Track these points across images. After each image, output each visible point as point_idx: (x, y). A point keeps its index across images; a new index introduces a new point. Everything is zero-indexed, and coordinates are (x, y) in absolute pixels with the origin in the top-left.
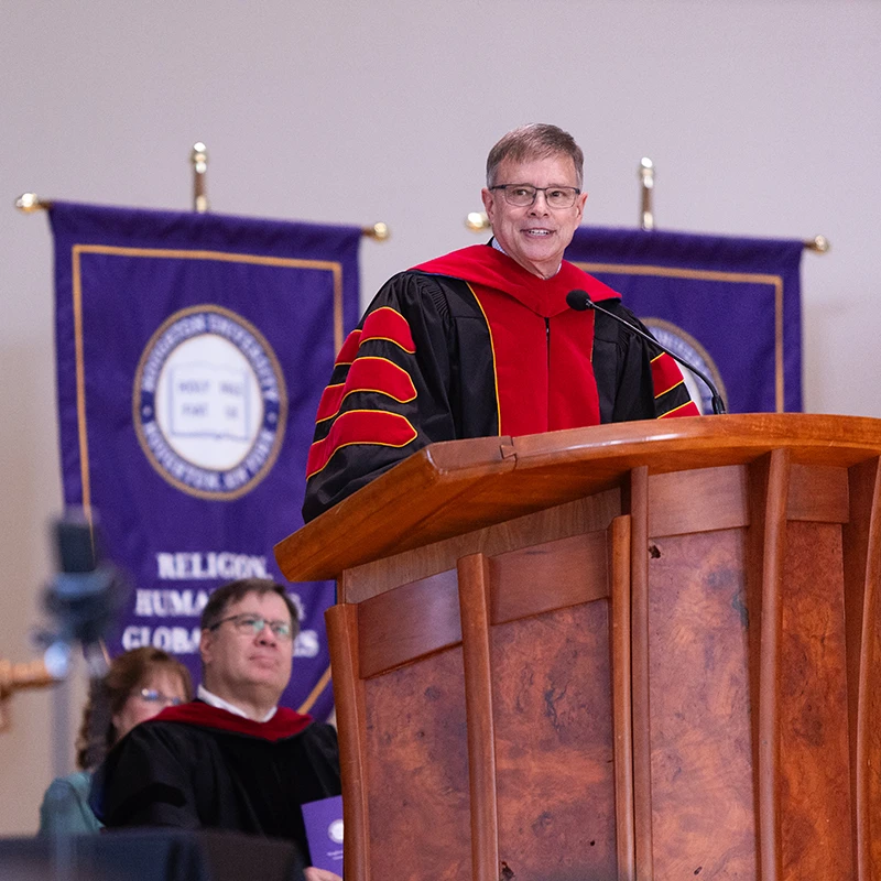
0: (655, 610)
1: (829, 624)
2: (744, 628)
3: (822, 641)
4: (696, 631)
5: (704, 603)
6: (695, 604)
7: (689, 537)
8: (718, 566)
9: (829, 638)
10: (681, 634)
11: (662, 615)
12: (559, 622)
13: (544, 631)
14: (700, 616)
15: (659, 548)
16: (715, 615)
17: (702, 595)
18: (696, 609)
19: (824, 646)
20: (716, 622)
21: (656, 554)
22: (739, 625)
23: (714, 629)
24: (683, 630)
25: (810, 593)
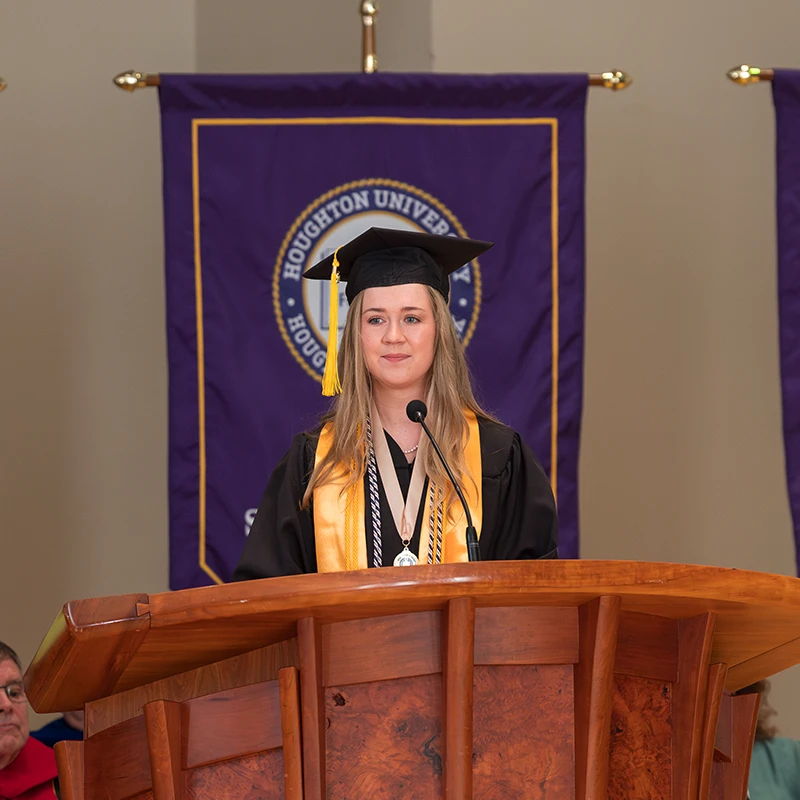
0: (338, 758)
1: (552, 767)
2: (436, 776)
3: (542, 785)
4: (383, 778)
5: (393, 751)
6: (383, 752)
7: (377, 685)
8: (409, 714)
9: (552, 782)
10: (367, 781)
11: (346, 763)
12: (245, 769)
13: (233, 777)
14: (387, 764)
15: (344, 695)
16: (404, 762)
17: (390, 744)
18: (383, 757)
19: (544, 791)
20: (404, 770)
21: (340, 701)
22: (430, 774)
23: (402, 777)
24: (369, 777)
25: (526, 737)
